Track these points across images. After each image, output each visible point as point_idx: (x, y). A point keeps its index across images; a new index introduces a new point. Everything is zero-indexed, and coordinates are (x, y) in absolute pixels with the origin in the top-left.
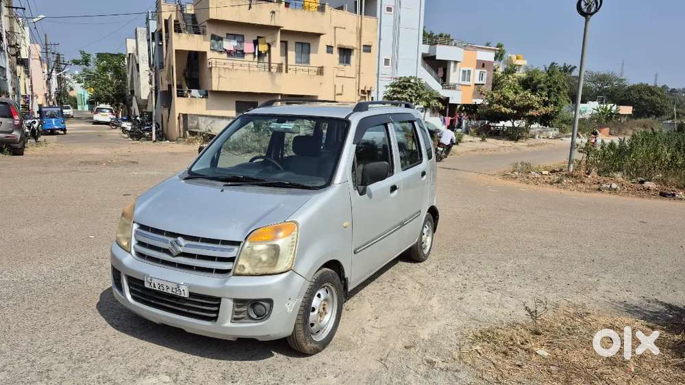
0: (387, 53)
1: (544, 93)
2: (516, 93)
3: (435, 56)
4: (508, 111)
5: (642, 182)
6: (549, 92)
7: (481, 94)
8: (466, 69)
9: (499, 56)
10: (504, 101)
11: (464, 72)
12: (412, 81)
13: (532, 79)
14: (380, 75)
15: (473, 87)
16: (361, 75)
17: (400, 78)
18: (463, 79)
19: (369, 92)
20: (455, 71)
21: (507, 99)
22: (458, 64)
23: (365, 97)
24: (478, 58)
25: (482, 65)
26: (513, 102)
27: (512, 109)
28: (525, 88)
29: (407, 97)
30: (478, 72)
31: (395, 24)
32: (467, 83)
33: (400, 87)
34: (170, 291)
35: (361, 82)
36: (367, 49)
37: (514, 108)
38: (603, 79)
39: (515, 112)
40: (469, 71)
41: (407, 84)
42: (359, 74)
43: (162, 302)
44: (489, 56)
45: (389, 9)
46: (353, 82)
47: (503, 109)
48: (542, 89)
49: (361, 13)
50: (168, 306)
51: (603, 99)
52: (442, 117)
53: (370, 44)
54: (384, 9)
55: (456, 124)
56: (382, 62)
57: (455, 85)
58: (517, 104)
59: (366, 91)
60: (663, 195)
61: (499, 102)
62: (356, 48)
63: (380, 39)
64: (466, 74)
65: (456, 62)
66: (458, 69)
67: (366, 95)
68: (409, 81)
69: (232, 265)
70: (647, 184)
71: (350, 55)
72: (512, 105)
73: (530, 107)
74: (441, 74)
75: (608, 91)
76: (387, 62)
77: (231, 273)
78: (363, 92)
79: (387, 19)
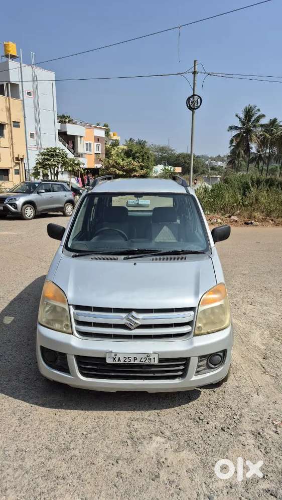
0: (31, 129)
1: (140, 160)
2: (123, 160)
3: (66, 132)
4: (121, 173)
5: (230, 217)
6: (143, 159)
7: (100, 160)
8: (88, 142)
9: (107, 133)
10: (116, 165)
11: (87, 144)
12: (58, 151)
13: (131, 151)
14: (28, 146)
15: (94, 155)
16: (14, 145)
17: (47, 149)
18: (87, 150)
19: (22, 159)
20: (80, 143)
21: (119, 164)
22: (82, 138)
23: (19, 163)
24: (95, 135)
25: (98, 139)
26: (123, 166)
27: (122, 171)
28: (128, 157)
29: (56, 163)
30: (96, 144)
31: (35, 106)
32: (90, 153)
33: (48, 155)
34: (137, 362)
35: (14, 151)
36: (17, 124)
37: (124, 171)
38: (162, 149)
39: (125, 173)
40: (90, 144)
41: (54, 153)
42: (12, 144)
43: (124, 373)
44: (101, 133)
45: (29, 94)
46: (8, 151)
47: (117, 172)
48: (138, 157)
49: (8, 96)
50: (131, 374)
51: (165, 163)
52: (76, 178)
53: (18, 121)
54: (25, 94)
55: (86, 183)
56: (28, 135)
57: (82, 154)
58: (126, 168)
59: (20, 159)
60: (247, 224)
61: (113, 166)
62: (7, 124)
63: (25, 117)
64: (88, 146)
65: (81, 137)
66: (82, 142)
67: (20, 162)
68: (55, 151)
69: (191, 328)
70: (233, 217)
71: (3, 129)
72: (122, 169)
73: (134, 170)
74: (71, 145)
75: (166, 157)
76: (32, 135)
77: (193, 334)
78: (17, 159)
79: (29, 101)
